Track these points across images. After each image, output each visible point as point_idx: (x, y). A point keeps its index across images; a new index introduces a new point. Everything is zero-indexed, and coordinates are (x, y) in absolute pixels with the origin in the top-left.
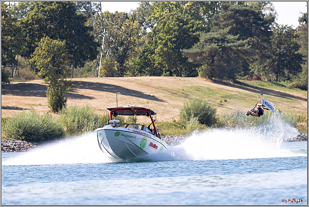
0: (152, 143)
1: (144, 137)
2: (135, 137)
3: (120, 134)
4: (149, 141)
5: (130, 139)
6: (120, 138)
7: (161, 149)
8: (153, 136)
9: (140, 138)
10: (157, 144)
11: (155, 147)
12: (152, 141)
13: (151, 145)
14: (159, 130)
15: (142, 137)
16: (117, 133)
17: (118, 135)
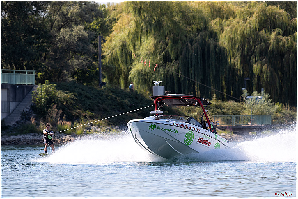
0: (202, 139)
2: (177, 131)
3: (157, 128)
4: (197, 136)
5: (170, 133)
6: (156, 131)
7: (217, 146)
8: (203, 130)
9: (184, 133)
10: (210, 140)
11: (207, 143)
12: (202, 136)
13: (201, 140)
15: (187, 131)
16: (151, 126)
17: (153, 129)
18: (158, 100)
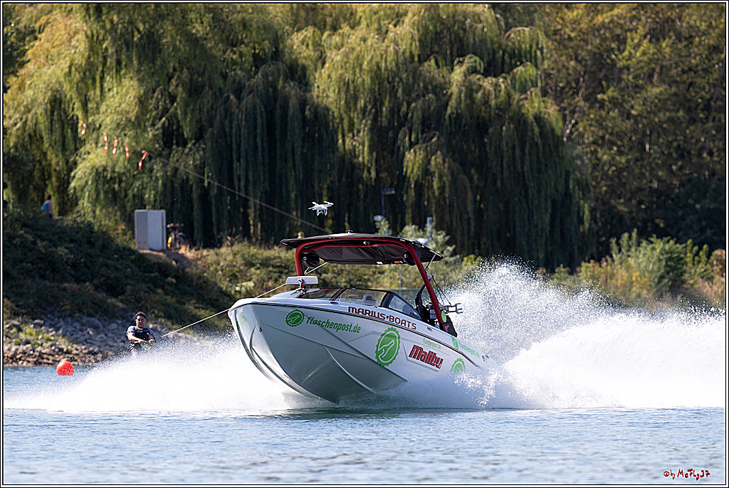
0: (421, 349)
1: (389, 329)
2: (357, 329)
3: (306, 319)
4: (408, 341)
5: (340, 333)
6: (304, 329)
7: (457, 367)
8: (422, 326)
9: (374, 333)
10: (441, 352)
11: (432, 359)
12: (420, 342)
13: (417, 353)
14: (450, 309)
15: (382, 328)
16: (293, 315)
17: (297, 322)
18: (303, 249)
